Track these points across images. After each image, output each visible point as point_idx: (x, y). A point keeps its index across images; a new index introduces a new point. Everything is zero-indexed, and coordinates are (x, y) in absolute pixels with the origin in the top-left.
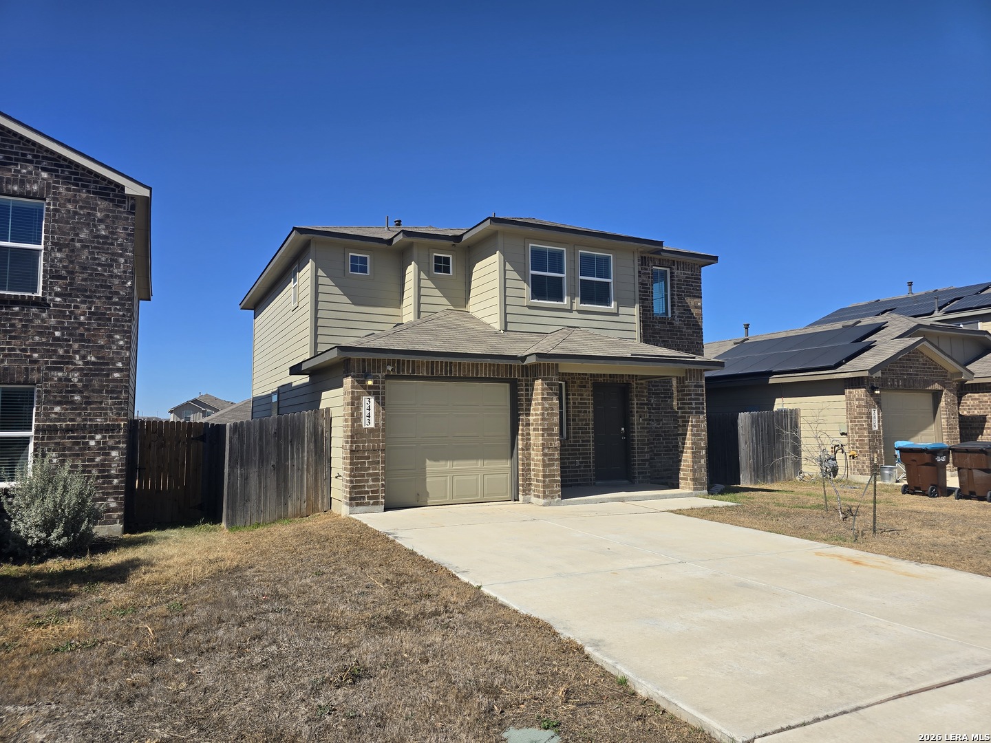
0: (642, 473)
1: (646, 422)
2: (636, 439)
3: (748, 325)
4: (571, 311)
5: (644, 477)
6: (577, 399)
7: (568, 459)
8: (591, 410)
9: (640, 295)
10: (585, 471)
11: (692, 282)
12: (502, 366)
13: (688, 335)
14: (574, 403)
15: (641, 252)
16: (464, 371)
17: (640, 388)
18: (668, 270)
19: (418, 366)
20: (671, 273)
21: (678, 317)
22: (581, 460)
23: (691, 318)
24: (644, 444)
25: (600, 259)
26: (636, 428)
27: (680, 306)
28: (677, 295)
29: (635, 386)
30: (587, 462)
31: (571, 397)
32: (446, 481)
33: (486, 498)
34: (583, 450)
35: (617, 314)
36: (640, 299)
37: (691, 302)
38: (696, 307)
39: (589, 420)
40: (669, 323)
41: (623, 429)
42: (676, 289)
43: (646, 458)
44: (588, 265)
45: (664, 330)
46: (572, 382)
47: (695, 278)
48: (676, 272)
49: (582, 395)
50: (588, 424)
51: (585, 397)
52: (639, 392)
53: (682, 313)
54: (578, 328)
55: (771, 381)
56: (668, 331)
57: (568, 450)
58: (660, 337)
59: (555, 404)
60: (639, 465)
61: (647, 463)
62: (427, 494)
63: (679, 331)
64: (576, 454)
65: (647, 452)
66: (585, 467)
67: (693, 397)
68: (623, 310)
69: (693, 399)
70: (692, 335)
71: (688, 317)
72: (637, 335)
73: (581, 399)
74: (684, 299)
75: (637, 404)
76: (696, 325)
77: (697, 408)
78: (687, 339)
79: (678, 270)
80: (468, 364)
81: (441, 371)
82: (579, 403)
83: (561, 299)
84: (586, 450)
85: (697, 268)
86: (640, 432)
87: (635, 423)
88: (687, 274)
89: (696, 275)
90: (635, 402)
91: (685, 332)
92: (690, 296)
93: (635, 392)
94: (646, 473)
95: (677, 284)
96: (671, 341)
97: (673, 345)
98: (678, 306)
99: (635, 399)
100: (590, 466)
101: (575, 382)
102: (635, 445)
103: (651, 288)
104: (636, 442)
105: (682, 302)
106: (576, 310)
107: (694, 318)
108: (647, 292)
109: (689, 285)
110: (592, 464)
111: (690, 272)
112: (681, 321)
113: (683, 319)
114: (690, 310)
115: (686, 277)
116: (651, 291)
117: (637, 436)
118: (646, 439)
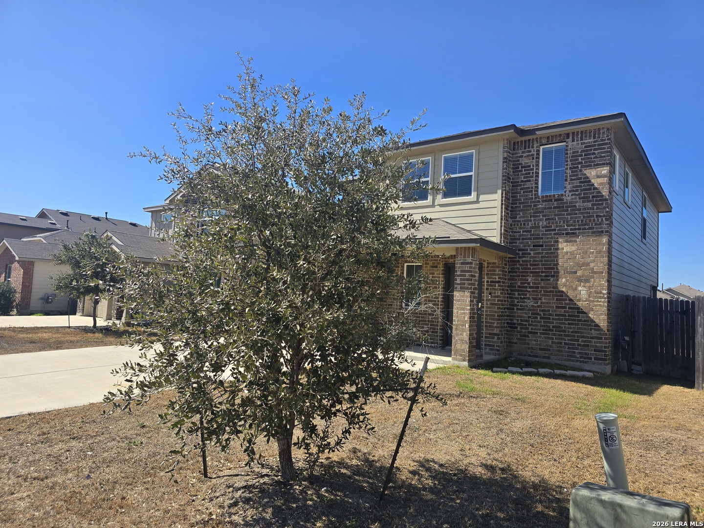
0: (489, 345)
2: (485, 313)
4: (433, 206)
5: (491, 349)
7: (419, 324)
8: (440, 286)
9: (503, 180)
10: (432, 335)
11: (595, 150)
13: (585, 209)
15: (508, 139)
17: (492, 267)
18: (566, 144)
20: (566, 147)
21: (570, 191)
22: (429, 326)
23: (590, 189)
25: (462, 158)
26: (485, 304)
27: (574, 180)
28: (570, 168)
29: (486, 265)
30: (435, 329)
34: (431, 318)
35: (477, 202)
37: (592, 173)
38: (598, 177)
39: (439, 294)
40: (556, 200)
41: (480, 305)
43: (495, 332)
44: (450, 166)
45: (550, 208)
46: (426, 263)
47: (599, 145)
48: (570, 144)
49: (433, 274)
50: (438, 298)
51: (436, 275)
52: (490, 271)
53: (578, 186)
54: (439, 219)
56: (555, 208)
57: (419, 317)
58: (544, 216)
61: (496, 337)
64: (426, 321)
66: (432, 332)
67: (458, 273)
68: (482, 198)
70: (590, 209)
71: (586, 190)
72: (495, 218)
73: (433, 277)
74: (581, 171)
75: (488, 282)
76: (597, 197)
78: (582, 213)
79: (573, 141)
83: (426, 198)
84: (435, 318)
85: (604, 133)
86: (489, 308)
87: (485, 300)
88: (587, 143)
89: (602, 140)
90: (486, 280)
91: (579, 206)
92: (590, 166)
93: (486, 271)
94: (494, 346)
95: (572, 157)
96: (559, 219)
97: (560, 222)
98: (571, 180)
99: (486, 277)
100: (437, 332)
101: (428, 264)
102: (483, 319)
103: (535, 169)
104: (485, 317)
105: (577, 175)
106: (438, 205)
107: (596, 188)
108: (529, 173)
109: (590, 154)
110: (439, 331)
111: (592, 140)
112: (575, 195)
113: (577, 193)
114: (590, 181)
115: (586, 147)
116: (534, 171)
117: (486, 311)
118: (496, 314)
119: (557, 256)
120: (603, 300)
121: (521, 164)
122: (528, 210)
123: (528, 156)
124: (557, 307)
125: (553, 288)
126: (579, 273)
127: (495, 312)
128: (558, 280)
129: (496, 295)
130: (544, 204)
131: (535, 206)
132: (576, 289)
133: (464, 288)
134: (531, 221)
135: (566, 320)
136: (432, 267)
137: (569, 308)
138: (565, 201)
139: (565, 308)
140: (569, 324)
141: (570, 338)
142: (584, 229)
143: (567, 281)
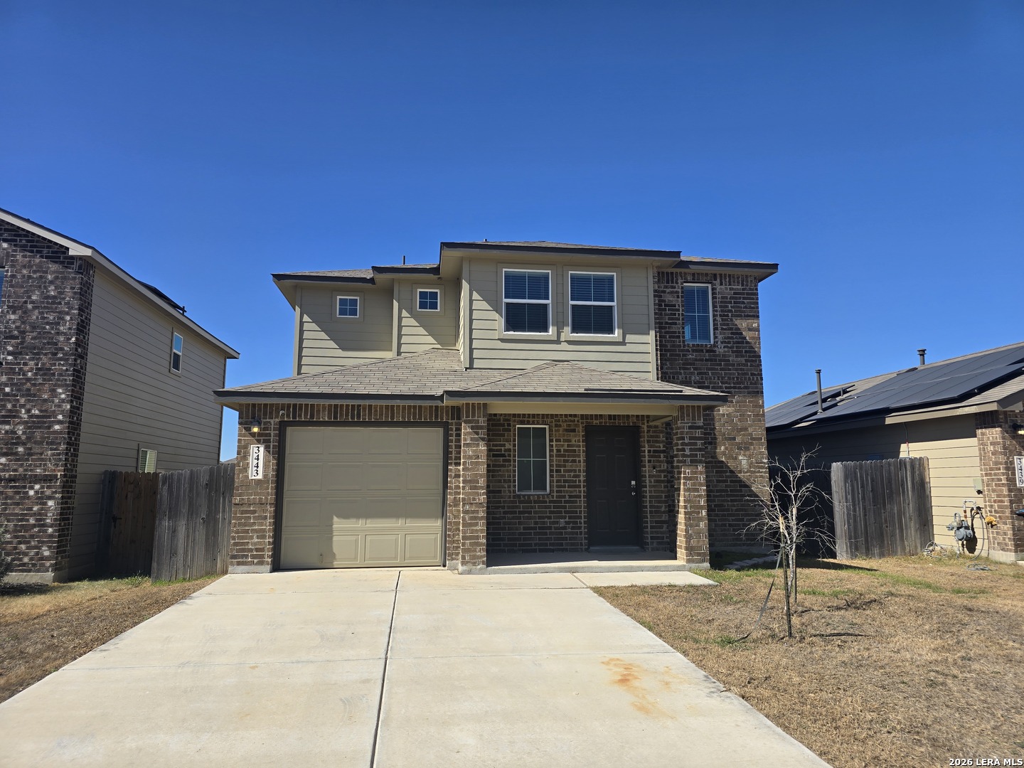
0: (658, 538)
1: (663, 475)
2: (648, 494)
3: (924, 351)
4: (558, 342)
5: (659, 543)
6: (563, 446)
7: (550, 518)
8: (582, 459)
9: (655, 319)
10: (573, 533)
11: (744, 298)
13: (739, 365)
14: (558, 451)
15: (658, 267)
16: (376, 415)
17: (654, 432)
18: (710, 286)
20: (713, 289)
21: (722, 343)
22: (567, 520)
23: (742, 343)
24: (659, 502)
25: (598, 280)
26: (647, 481)
27: (725, 329)
28: (720, 315)
29: (646, 429)
30: (576, 523)
31: (554, 443)
32: (356, 541)
33: (407, 562)
34: (570, 507)
35: (623, 343)
36: (656, 323)
37: (742, 324)
38: (750, 330)
39: (580, 471)
40: (707, 351)
41: (633, 483)
42: (718, 309)
43: (663, 519)
44: (581, 287)
45: (702, 360)
46: (556, 426)
47: (748, 294)
48: (718, 287)
49: (569, 441)
50: (579, 476)
51: (573, 443)
52: (652, 437)
53: (729, 338)
54: (568, 361)
55: (889, 421)
56: (707, 360)
57: (550, 507)
58: (695, 369)
59: (481, 451)
60: (652, 527)
61: (665, 526)
62: (334, 555)
63: (724, 361)
64: (561, 512)
65: (664, 512)
66: (573, 528)
67: (687, 441)
68: (629, 338)
69: (687, 445)
70: (744, 365)
71: (738, 343)
72: (652, 367)
73: (568, 446)
74: (732, 320)
75: (649, 451)
76: (750, 352)
77: (691, 456)
78: (736, 370)
79: (721, 284)
80: (381, 407)
81: (347, 415)
82: (565, 451)
83: (546, 330)
84: (575, 507)
85: (751, 281)
86: (654, 486)
87: (647, 476)
88: (735, 289)
89: (750, 289)
90: (646, 449)
91: (733, 361)
92: (741, 316)
93: (646, 437)
94: (663, 538)
95: (721, 302)
96: (712, 374)
97: (714, 378)
98: (722, 329)
99: (646, 445)
100: (580, 528)
101: (560, 426)
102: (646, 503)
103: (681, 310)
104: (648, 499)
105: (728, 325)
106: (565, 341)
107: (747, 343)
108: (675, 314)
109: (739, 303)
110: (583, 525)
111: (740, 287)
112: (727, 347)
113: (729, 345)
114: (742, 334)
115: (735, 293)
116: (681, 312)
117: (650, 492)
118: (663, 495)
119: (713, 419)
120: (764, 470)
121: (665, 301)
122: (676, 360)
123: (672, 292)
124: (718, 481)
125: (712, 457)
126: (738, 440)
127: (662, 492)
128: (716, 448)
129: (662, 468)
130: (694, 354)
131: (684, 355)
132: (736, 458)
133: (696, 461)
134: (681, 374)
135: (728, 496)
136: (567, 430)
137: (731, 481)
138: (717, 353)
139: (726, 481)
140: (732, 501)
141: (734, 518)
142: (739, 388)
143: (726, 448)
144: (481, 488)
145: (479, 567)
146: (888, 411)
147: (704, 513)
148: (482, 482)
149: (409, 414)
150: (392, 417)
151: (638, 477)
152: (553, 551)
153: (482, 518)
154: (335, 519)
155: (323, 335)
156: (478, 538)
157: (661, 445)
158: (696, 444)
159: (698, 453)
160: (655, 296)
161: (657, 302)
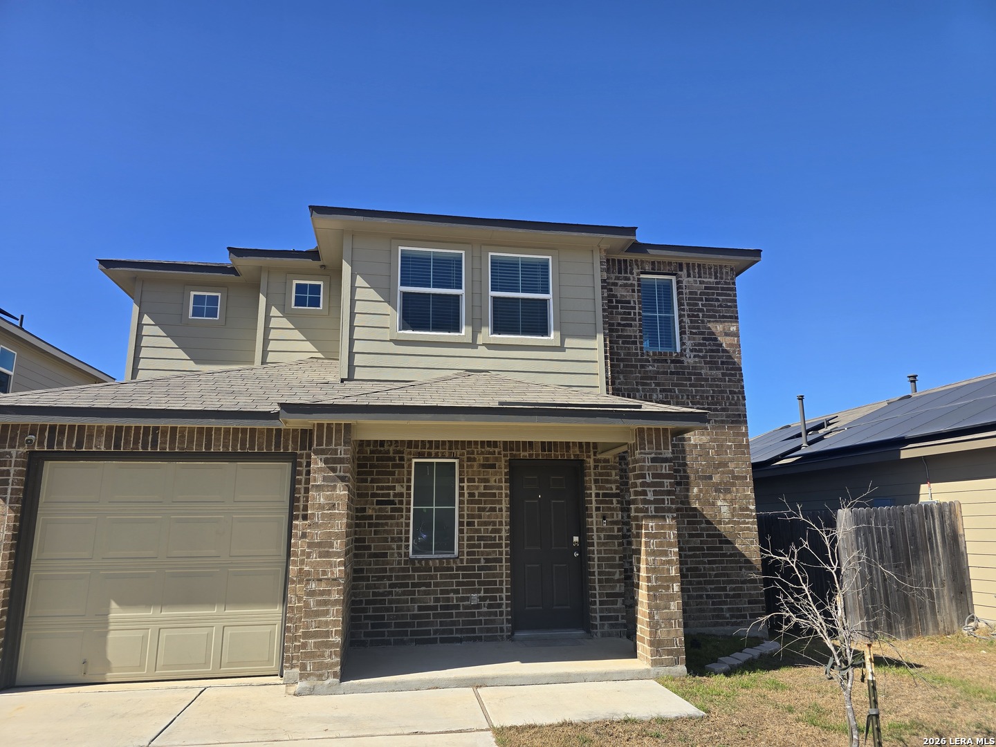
0: (610, 618)
1: (616, 528)
2: (596, 556)
3: (915, 377)
4: (473, 345)
5: (612, 626)
6: (477, 488)
7: (457, 592)
8: (504, 506)
9: (604, 316)
10: (490, 614)
11: (718, 294)
12: (261, 431)
13: (713, 380)
14: (471, 495)
15: (608, 251)
16: (182, 442)
17: (604, 468)
18: (674, 278)
19: (90, 437)
20: (678, 282)
21: (691, 351)
22: (482, 594)
23: (718, 351)
24: (612, 566)
25: (528, 265)
26: (595, 537)
27: (695, 334)
28: (689, 316)
29: (592, 464)
30: (494, 598)
31: (465, 484)
32: (144, 638)
33: (225, 670)
34: (487, 576)
35: (561, 348)
36: (604, 323)
37: (718, 328)
38: (727, 334)
39: (501, 523)
40: (673, 362)
41: (576, 539)
42: (686, 307)
43: (617, 590)
44: (504, 274)
45: (665, 373)
46: (469, 459)
47: (723, 289)
48: (685, 280)
49: (487, 481)
50: (499, 531)
51: (492, 483)
52: (600, 475)
53: (700, 344)
54: (487, 371)
55: (905, 454)
56: (672, 373)
57: (457, 576)
58: (657, 384)
59: (339, 497)
60: (601, 603)
61: (620, 600)
62: (107, 665)
63: (695, 374)
64: (473, 583)
65: (619, 581)
66: (490, 606)
67: (649, 479)
68: (569, 342)
69: (649, 485)
70: (721, 380)
71: (712, 351)
72: (600, 381)
73: (485, 488)
74: (703, 322)
75: (597, 495)
76: (727, 363)
77: (655, 501)
78: (711, 386)
79: (689, 276)
80: (191, 430)
81: (136, 442)
82: (481, 495)
83: (457, 328)
84: (494, 576)
85: (727, 273)
86: (604, 544)
87: (595, 529)
88: (707, 283)
89: (726, 283)
90: (593, 492)
91: (706, 374)
92: (714, 317)
93: (592, 474)
94: (617, 618)
95: (690, 299)
96: (680, 391)
97: (682, 396)
98: (691, 333)
99: (593, 487)
100: (500, 606)
101: (474, 460)
102: (594, 568)
103: (637, 308)
104: (596, 562)
105: (698, 328)
106: (484, 345)
107: (725, 351)
108: (630, 313)
109: (712, 300)
110: (504, 601)
111: (713, 280)
112: (698, 356)
113: (701, 354)
114: (716, 339)
115: (706, 288)
116: (637, 311)
117: (599, 552)
118: (617, 557)
119: (684, 451)
120: (751, 520)
121: (616, 296)
122: (631, 372)
123: (625, 285)
124: (691, 536)
125: (682, 503)
126: (716, 478)
127: (615, 552)
128: (688, 490)
129: (615, 519)
130: (656, 365)
131: (642, 366)
132: (714, 504)
133: (663, 510)
134: (638, 390)
135: (704, 555)
136: (484, 466)
137: (708, 536)
138: (686, 364)
139: (701, 535)
140: (710, 562)
141: (713, 586)
142: (716, 410)
143: (700, 491)
144: (337, 555)
145: (327, 682)
146: (903, 442)
147: (676, 587)
148: (338, 545)
149: (235, 440)
150: (208, 446)
151: (582, 531)
152: (460, 640)
153: (336, 602)
154: (114, 605)
155: (169, 342)
156: (328, 634)
157: (614, 487)
158: (662, 485)
159: (666, 497)
160: (603, 287)
161: (606, 295)
